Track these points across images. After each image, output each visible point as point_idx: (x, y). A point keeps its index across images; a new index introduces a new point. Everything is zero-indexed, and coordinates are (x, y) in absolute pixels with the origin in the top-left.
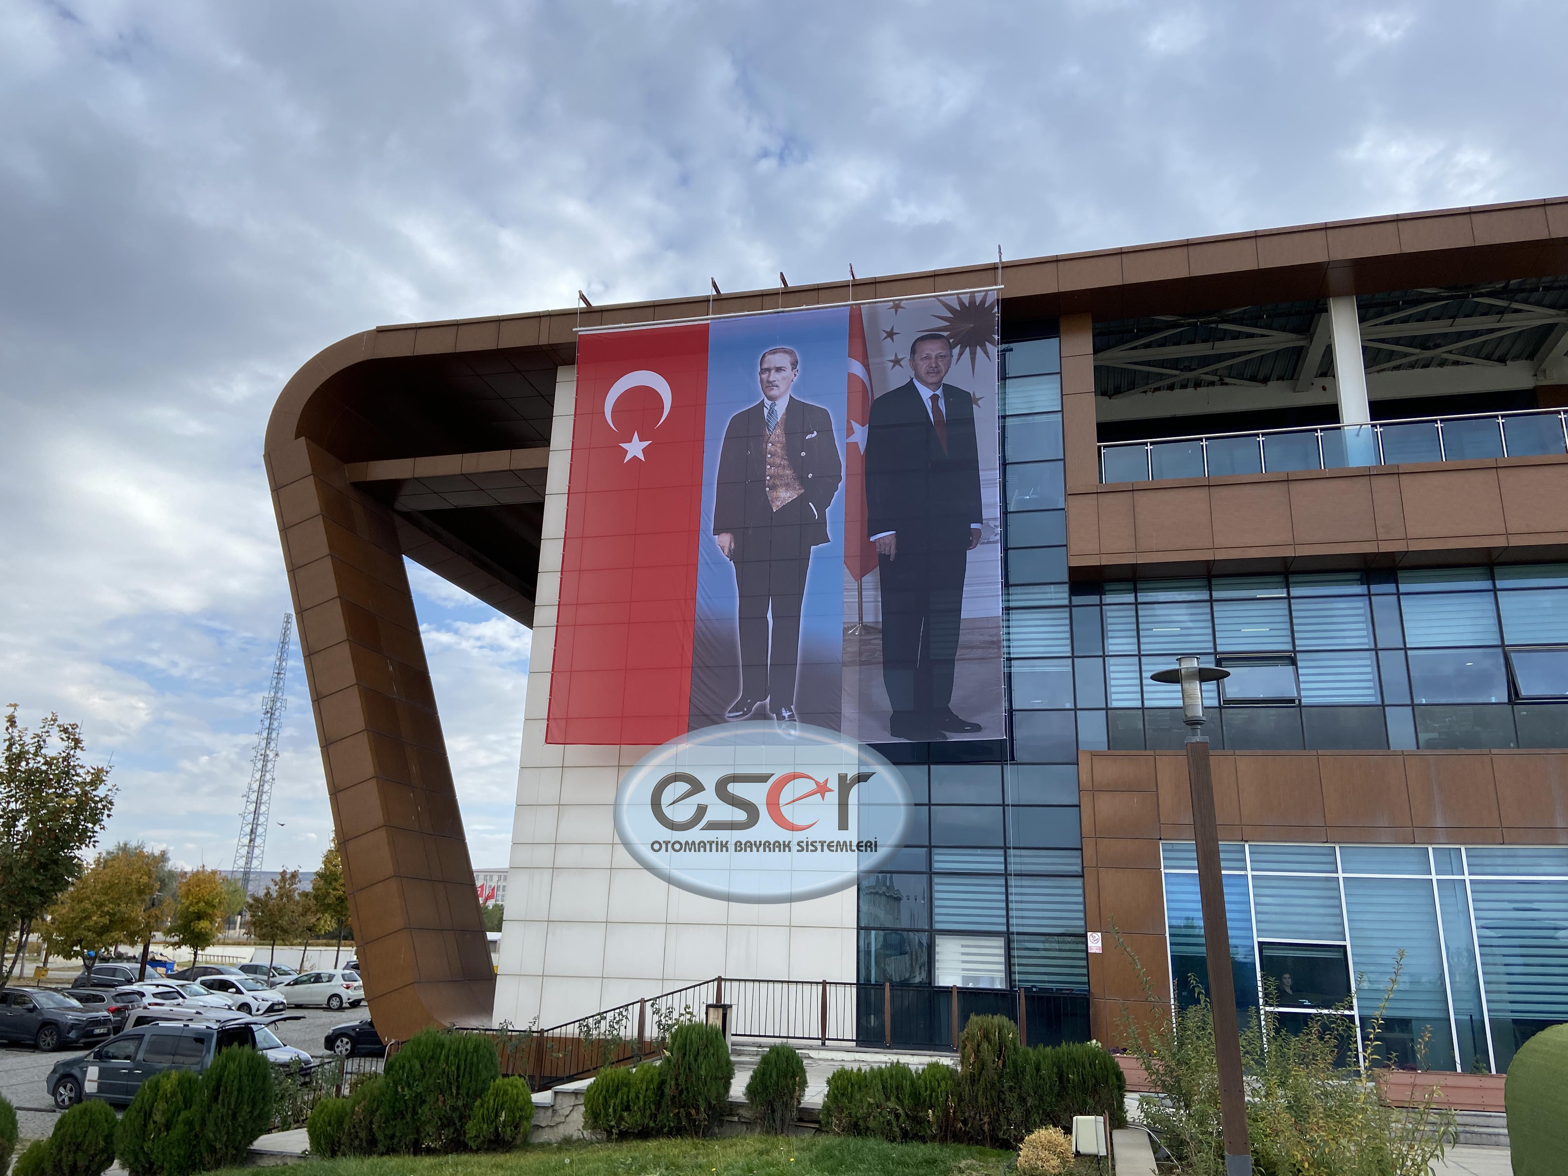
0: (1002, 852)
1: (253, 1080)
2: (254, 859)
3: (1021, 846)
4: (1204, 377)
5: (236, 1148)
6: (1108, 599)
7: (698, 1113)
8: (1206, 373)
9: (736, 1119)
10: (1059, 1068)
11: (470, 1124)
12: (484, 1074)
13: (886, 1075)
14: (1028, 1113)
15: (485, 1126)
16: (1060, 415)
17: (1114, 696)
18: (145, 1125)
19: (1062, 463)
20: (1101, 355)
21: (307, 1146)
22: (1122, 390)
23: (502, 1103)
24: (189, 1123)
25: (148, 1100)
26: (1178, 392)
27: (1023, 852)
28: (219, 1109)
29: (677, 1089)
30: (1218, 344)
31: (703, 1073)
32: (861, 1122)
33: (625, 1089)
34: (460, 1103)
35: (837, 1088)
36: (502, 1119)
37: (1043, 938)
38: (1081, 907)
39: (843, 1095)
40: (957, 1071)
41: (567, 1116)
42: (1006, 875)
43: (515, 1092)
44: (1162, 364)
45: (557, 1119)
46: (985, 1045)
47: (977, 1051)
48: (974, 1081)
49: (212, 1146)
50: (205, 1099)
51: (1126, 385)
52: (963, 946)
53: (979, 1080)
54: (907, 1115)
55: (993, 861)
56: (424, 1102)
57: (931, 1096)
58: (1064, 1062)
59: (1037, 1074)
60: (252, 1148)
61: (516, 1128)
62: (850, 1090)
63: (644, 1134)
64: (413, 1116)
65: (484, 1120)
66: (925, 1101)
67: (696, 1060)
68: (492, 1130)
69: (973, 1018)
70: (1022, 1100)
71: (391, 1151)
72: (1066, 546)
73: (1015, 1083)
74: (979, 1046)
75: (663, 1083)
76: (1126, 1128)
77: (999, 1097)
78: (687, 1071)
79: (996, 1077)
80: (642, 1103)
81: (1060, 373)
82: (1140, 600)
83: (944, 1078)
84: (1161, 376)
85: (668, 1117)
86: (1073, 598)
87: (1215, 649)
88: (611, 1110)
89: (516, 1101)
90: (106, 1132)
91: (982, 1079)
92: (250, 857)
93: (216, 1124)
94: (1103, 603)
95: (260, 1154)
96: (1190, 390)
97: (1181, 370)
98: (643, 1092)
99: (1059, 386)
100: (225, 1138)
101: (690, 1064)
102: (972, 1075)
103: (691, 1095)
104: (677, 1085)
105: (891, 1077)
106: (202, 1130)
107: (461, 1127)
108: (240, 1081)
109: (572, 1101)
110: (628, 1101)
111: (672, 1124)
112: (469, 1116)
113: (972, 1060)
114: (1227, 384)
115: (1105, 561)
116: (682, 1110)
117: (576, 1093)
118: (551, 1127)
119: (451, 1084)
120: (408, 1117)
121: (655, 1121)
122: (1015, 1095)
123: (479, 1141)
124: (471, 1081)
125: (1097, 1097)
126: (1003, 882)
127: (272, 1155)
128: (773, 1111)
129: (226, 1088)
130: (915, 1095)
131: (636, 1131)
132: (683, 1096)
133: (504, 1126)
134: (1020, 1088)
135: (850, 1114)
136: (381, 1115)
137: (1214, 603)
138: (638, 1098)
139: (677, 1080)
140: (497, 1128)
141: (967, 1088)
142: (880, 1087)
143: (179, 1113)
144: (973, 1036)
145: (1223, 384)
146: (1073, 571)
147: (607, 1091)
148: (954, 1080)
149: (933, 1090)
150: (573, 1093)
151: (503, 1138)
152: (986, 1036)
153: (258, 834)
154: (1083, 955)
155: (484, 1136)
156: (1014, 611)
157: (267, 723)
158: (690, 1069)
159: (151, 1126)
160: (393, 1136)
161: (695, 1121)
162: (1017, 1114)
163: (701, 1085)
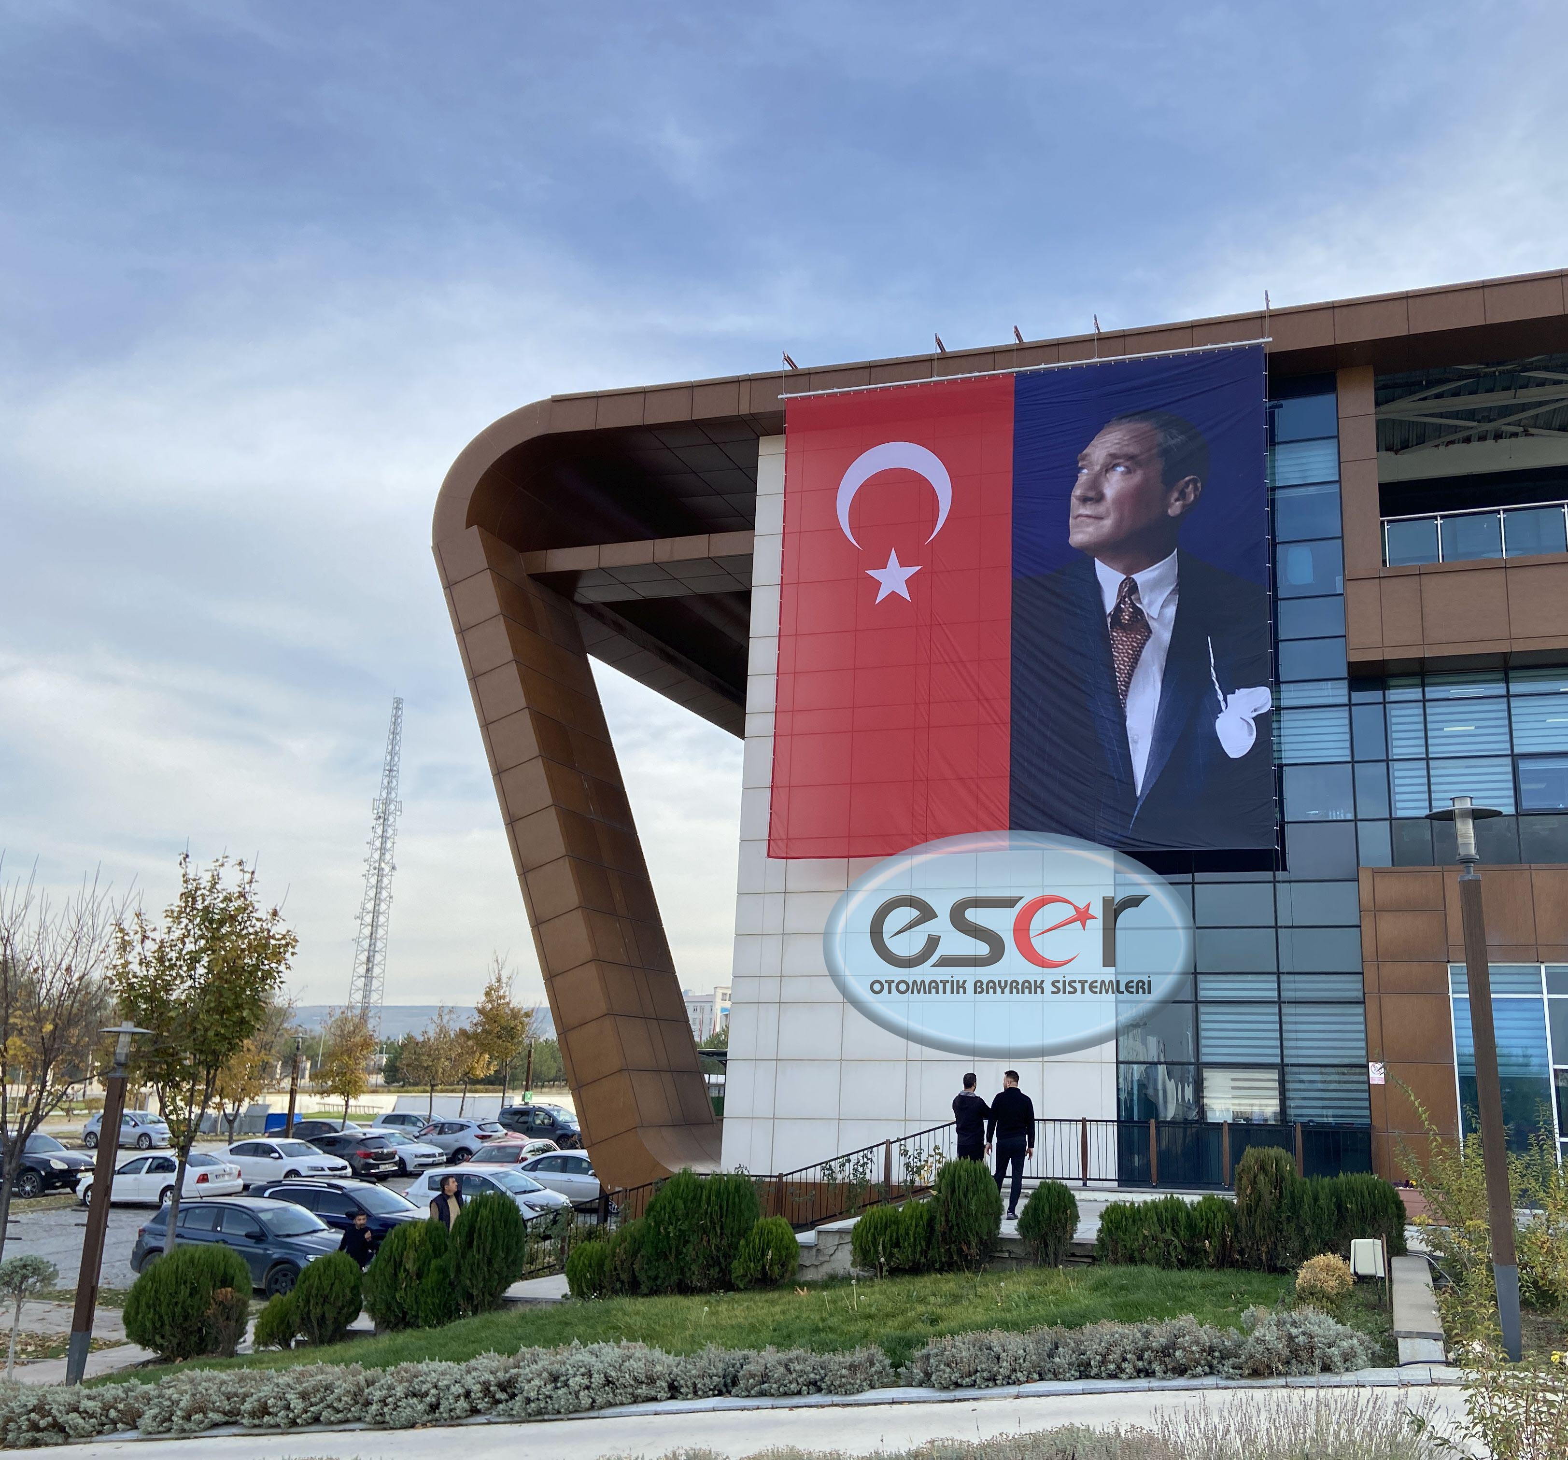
0: (1275, 977)
1: (505, 1226)
2: (372, 993)
3: (1295, 971)
4: (1505, 428)
5: (491, 1295)
6: (1394, 694)
7: (969, 1248)
8: (1509, 424)
9: (1006, 1255)
10: (1338, 1198)
11: (735, 1263)
12: (746, 1214)
13: (1162, 1207)
14: (1306, 1241)
15: (752, 1265)
16: (1337, 485)
17: (1399, 805)
18: (396, 1275)
19: (1340, 541)
20: (1384, 408)
21: (566, 1289)
22: (1410, 445)
23: (768, 1242)
24: (443, 1271)
25: (397, 1249)
26: (1475, 445)
27: (1297, 977)
28: (475, 1255)
29: (947, 1225)
30: (1520, 392)
31: (973, 1207)
32: (1136, 1254)
33: (894, 1227)
34: (725, 1242)
35: (1111, 1222)
36: (769, 1257)
37: (1318, 1069)
38: (1363, 1036)
39: (1117, 1228)
40: (1233, 1203)
41: (832, 1255)
42: (1280, 1002)
43: (780, 1231)
44: (1456, 415)
45: (822, 1259)
46: (1261, 1177)
47: (1254, 1183)
48: (1251, 1212)
49: (468, 1293)
50: (458, 1245)
51: (1415, 437)
52: (1233, 1080)
53: (1256, 1211)
54: (1183, 1245)
55: (1266, 988)
56: (687, 1242)
57: (1207, 1227)
58: (1342, 1191)
59: (1315, 1203)
60: (506, 1295)
61: (783, 1266)
62: (1124, 1223)
63: (916, 1270)
64: (676, 1256)
65: (750, 1259)
66: (1200, 1233)
67: (965, 1196)
68: (759, 1268)
69: (1249, 1150)
70: (1300, 1229)
71: (655, 1291)
72: (1345, 636)
73: (1293, 1214)
74: (1255, 1177)
75: (932, 1220)
76: (1407, 1255)
77: (1277, 1228)
78: (957, 1207)
79: (1274, 1207)
80: (912, 1240)
81: (1337, 437)
82: (1428, 696)
83: (1219, 1210)
84: (1456, 429)
85: (938, 1253)
86: (1353, 694)
87: (1512, 750)
88: (880, 1248)
89: (782, 1240)
90: (352, 1284)
91: (1259, 1211)
92: (367, 990)
93: (472, 1270)
94: (1387, 700)
95: (513, 1301)
96: (1490, 443)
97: (1479, 422)
98: (913, 1228)
99: (1336, 451)
100: (481, 1285)
101: (959, 1201)
102: (1249, 1207)
103: (962, 1230)
104: (947, 1221)
105: (1166, 1209)
106: (456, 1277)
107: (726, 1266)
108: (493, 1227)
109: (836, 1240)
110: (898, 1239)
111: (943, 1260)
112: (735, 1255)
113: (1248, 1191)
114: (1532, 435)
115: (1390, 655)
116: (953, 1245)
117: (840, 1232)
118: (816, 1266)
119: (715, 1223)
120: (672, 1258)
121: (926, 1257)
122: (1293, 1225)
123: (747, 1279)
124: (734, 1221)
125: (1376, 1226)
126: (1277, 1010)
127: (527, 1301)
128: (1046, 1245)
129: (480, 1235)
130: (1191, 1226)
131: (907, 1267)
132: (954, 1232)
133: (771, 1265)
134: (1298, 1218)
135: (1125, 1246)
136: (643, 1257)
137: (1511, 699)
138: (907, 1234)
139: (946, 1216)
140: (764, 1267)
141: (1244, 1219)
142: (1155, 1219)
143: (430, 1261)
144: (1250, 1168)
145: (1527, 434)
146: (1351, 665)
147: (876, 1228)
148: (1229, 1212)
149: (1208, 1222)
150: (836, 1232)
151: (771, 1277)
152: (1263, 1168)
153: (376, 962)
154: (1366, 1087)
155: (751, 1275)
156: (1285, 711)
157: (379, 831)
158: (959, 1204)
159: (402, 1275)
160: (656, 1278)
161: (967, 1256)
162: (1295, 1244)
163: (972, 1221)
